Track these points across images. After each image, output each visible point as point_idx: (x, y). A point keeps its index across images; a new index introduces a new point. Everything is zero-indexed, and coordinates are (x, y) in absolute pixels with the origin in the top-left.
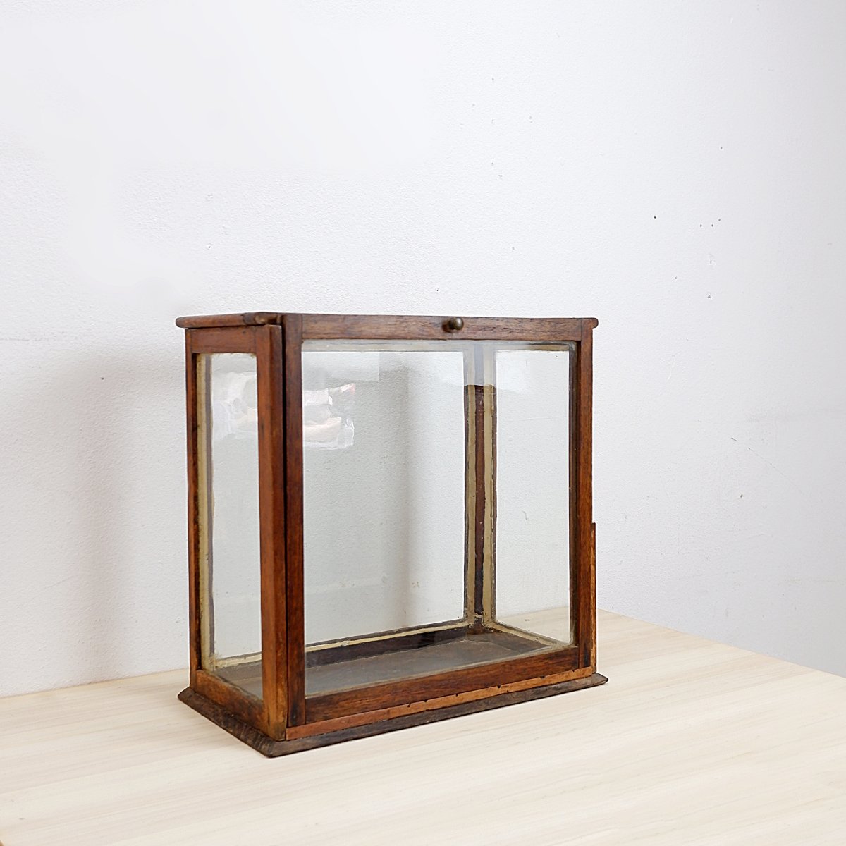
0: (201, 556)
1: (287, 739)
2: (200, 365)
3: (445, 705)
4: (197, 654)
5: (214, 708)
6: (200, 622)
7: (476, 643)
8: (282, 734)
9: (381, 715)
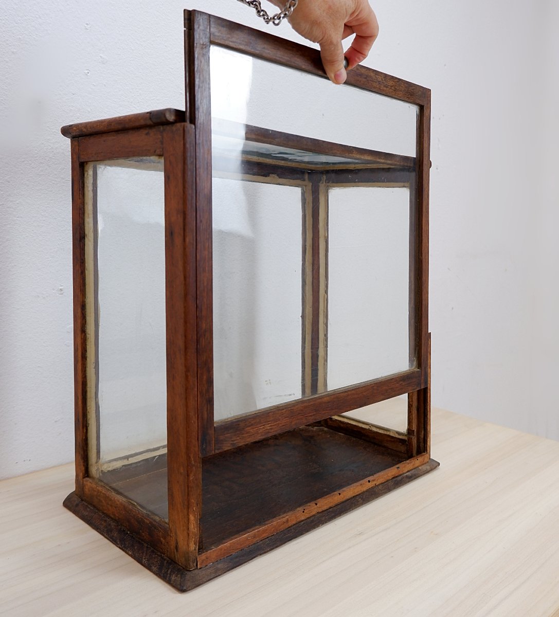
0: (88, 365)
1: (198, 567)
2: (87, 174)
3: (331, 505)
4: (84, 462)
5: (105, 521)
6: (87, 430)
7: (312, 429)
8: (193, 563)
9: (282, 524)
